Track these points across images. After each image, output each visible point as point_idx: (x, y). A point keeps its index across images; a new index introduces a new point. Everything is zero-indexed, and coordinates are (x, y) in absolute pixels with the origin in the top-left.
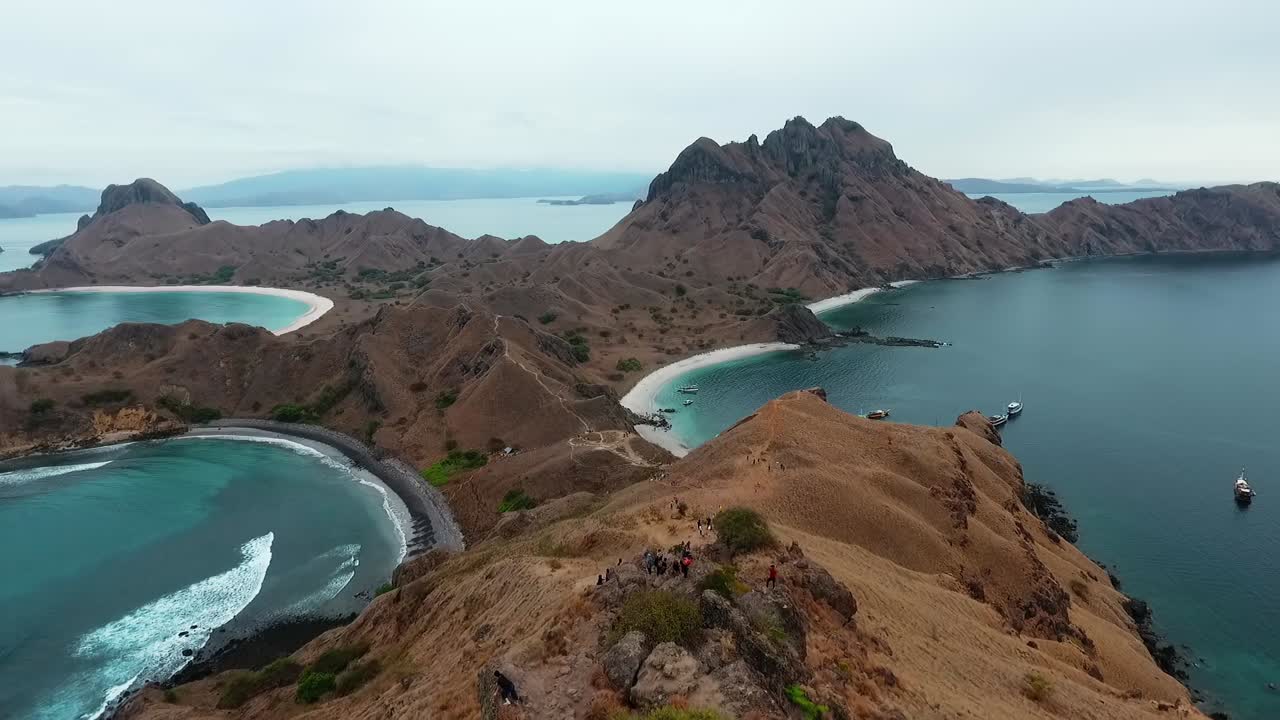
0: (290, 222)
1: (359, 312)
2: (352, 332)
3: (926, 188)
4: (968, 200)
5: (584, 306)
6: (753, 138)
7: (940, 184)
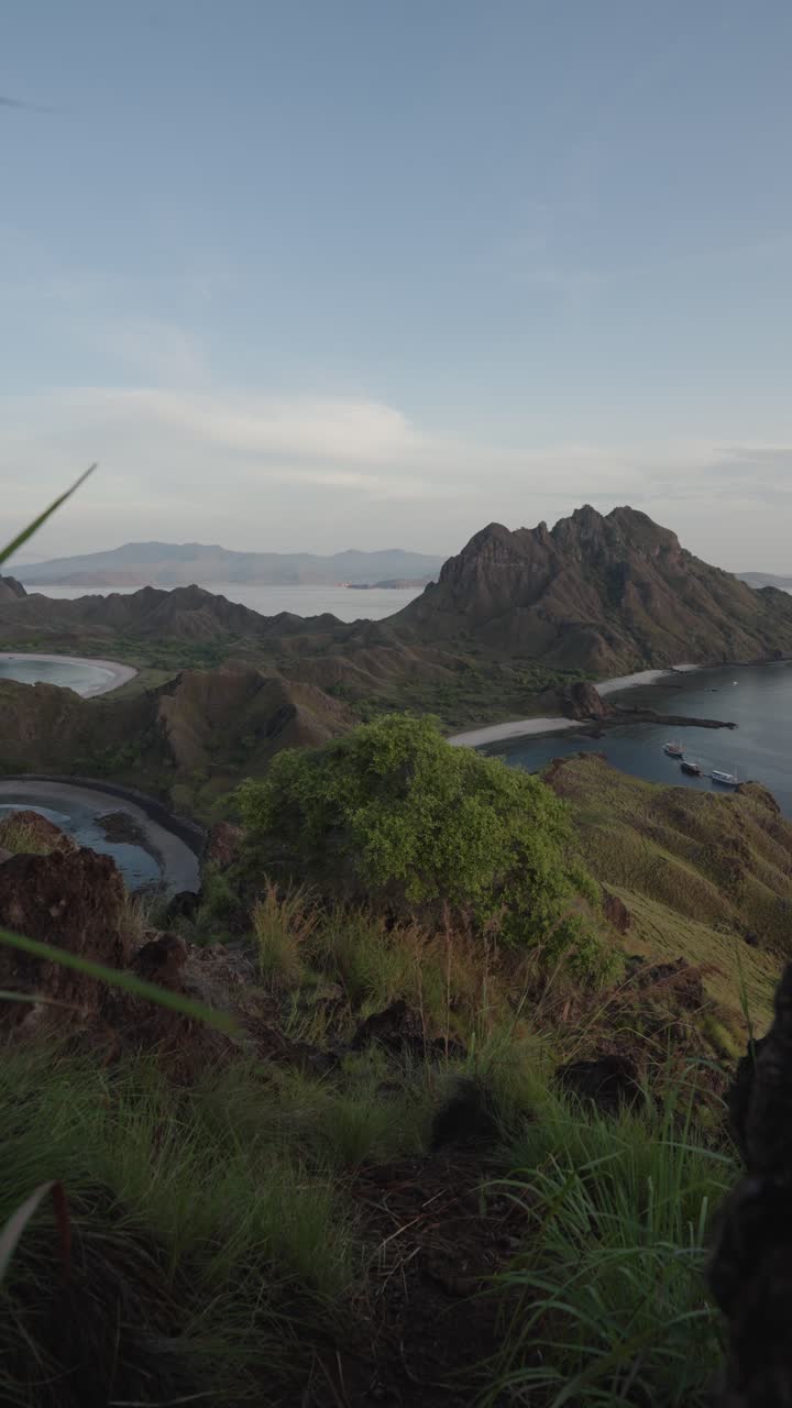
0: (101, 597)
1: (159, 678)
2: (152, 696)
3: (709, 577)
4: (749, 590)
5: (374, 678)
6: (542, 526)
7: (724, 574)
